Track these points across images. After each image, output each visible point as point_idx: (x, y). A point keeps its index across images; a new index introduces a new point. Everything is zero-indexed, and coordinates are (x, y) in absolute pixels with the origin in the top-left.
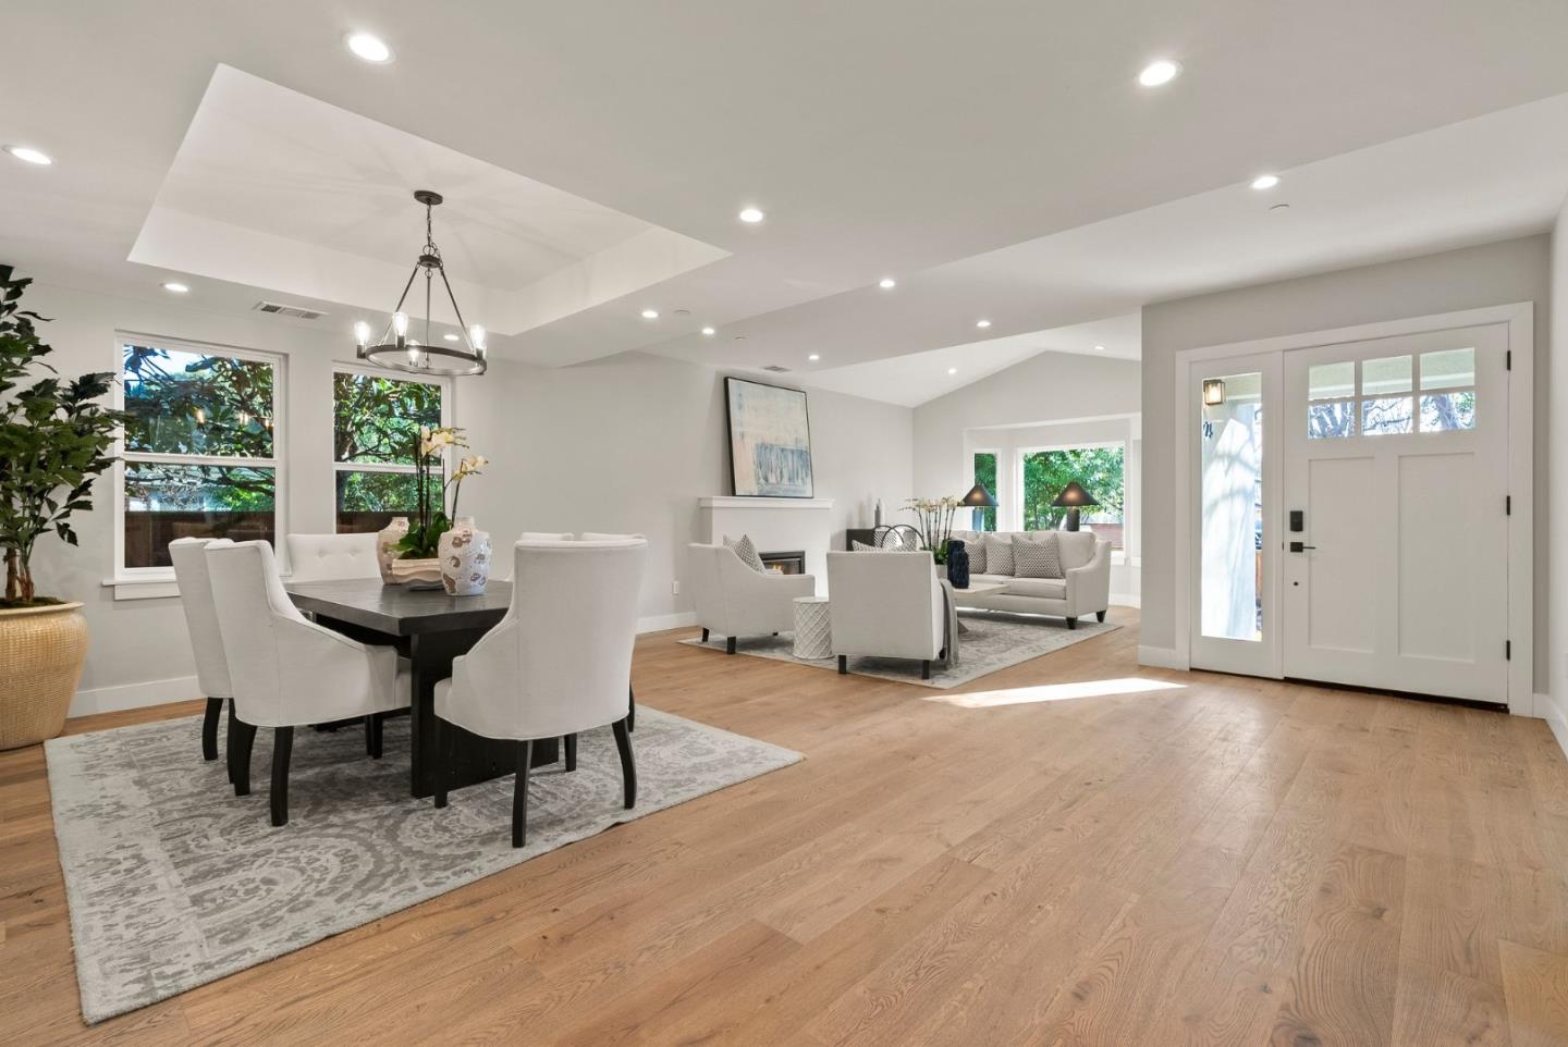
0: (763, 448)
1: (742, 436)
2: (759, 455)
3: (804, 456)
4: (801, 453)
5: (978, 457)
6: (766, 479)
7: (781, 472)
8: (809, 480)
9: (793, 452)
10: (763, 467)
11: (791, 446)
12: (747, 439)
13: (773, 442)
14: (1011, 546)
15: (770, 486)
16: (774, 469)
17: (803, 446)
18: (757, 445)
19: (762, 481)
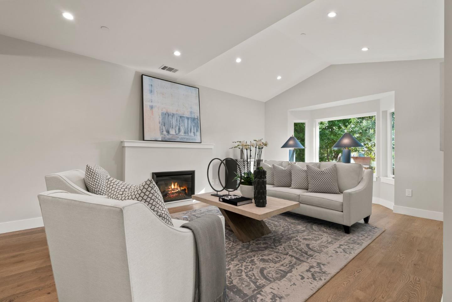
0: (166, 115)
1: (152, 107)
2: (164, 119)
3: (196, 122)
4: (194, 119)
5: (296, 125)
6: (168, 132)
7: (179, 129)
8: (198, 134)
9: (188, 118)
10: (166, 126)
11: (187, 114)
12: (155, 110)
13: (175, 112)
14: (306, 171)
15: (171, 136)
16: (174, 127)
17: (196, 115)
18: (162, 114)
19: (165, 133)
